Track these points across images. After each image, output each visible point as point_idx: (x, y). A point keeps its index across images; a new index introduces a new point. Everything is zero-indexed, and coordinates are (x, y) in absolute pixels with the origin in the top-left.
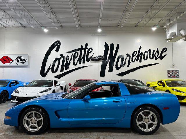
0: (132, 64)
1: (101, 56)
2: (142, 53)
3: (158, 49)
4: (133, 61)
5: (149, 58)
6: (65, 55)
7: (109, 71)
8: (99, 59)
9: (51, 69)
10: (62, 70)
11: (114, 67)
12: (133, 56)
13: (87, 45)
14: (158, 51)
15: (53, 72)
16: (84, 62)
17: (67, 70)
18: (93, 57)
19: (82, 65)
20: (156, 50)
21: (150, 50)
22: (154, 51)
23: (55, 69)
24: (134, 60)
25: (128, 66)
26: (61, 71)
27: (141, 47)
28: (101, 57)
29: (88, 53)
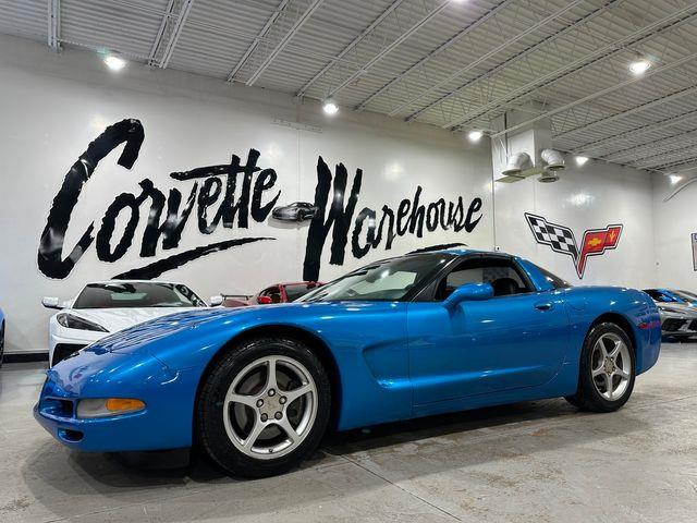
0: (397, 239)
1: (307, 205)
2: (423, 208)
3: (460, 199)
4: (401, 233)
5: (439, 224)
6: (164, 186)
7: (332, 263)
8: (301, 213)
9: (94, 244)
10: (148, 250)
11: (349, 247)
12: (401, 214)
13: (254, 155)
14: (460, 205)
15: (105, 255)
16: (243, 224)
17: (173, 252)
18: (278, 204)
19: (237, 233)
20: (456, 204)
21: (442, 201)
22: (452, 205)
23: (115, 242)
24: (402, 227)
25: (388, 246)
26: (142, 255)
27: (420, 189)
28: (306, 210)
29: (260, 188)
